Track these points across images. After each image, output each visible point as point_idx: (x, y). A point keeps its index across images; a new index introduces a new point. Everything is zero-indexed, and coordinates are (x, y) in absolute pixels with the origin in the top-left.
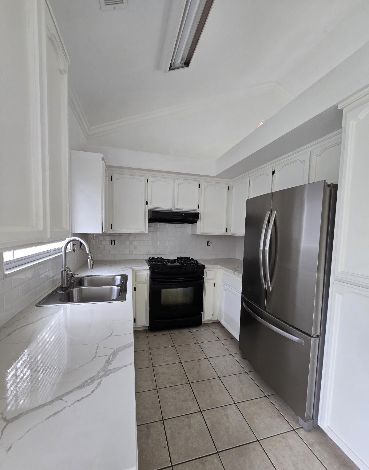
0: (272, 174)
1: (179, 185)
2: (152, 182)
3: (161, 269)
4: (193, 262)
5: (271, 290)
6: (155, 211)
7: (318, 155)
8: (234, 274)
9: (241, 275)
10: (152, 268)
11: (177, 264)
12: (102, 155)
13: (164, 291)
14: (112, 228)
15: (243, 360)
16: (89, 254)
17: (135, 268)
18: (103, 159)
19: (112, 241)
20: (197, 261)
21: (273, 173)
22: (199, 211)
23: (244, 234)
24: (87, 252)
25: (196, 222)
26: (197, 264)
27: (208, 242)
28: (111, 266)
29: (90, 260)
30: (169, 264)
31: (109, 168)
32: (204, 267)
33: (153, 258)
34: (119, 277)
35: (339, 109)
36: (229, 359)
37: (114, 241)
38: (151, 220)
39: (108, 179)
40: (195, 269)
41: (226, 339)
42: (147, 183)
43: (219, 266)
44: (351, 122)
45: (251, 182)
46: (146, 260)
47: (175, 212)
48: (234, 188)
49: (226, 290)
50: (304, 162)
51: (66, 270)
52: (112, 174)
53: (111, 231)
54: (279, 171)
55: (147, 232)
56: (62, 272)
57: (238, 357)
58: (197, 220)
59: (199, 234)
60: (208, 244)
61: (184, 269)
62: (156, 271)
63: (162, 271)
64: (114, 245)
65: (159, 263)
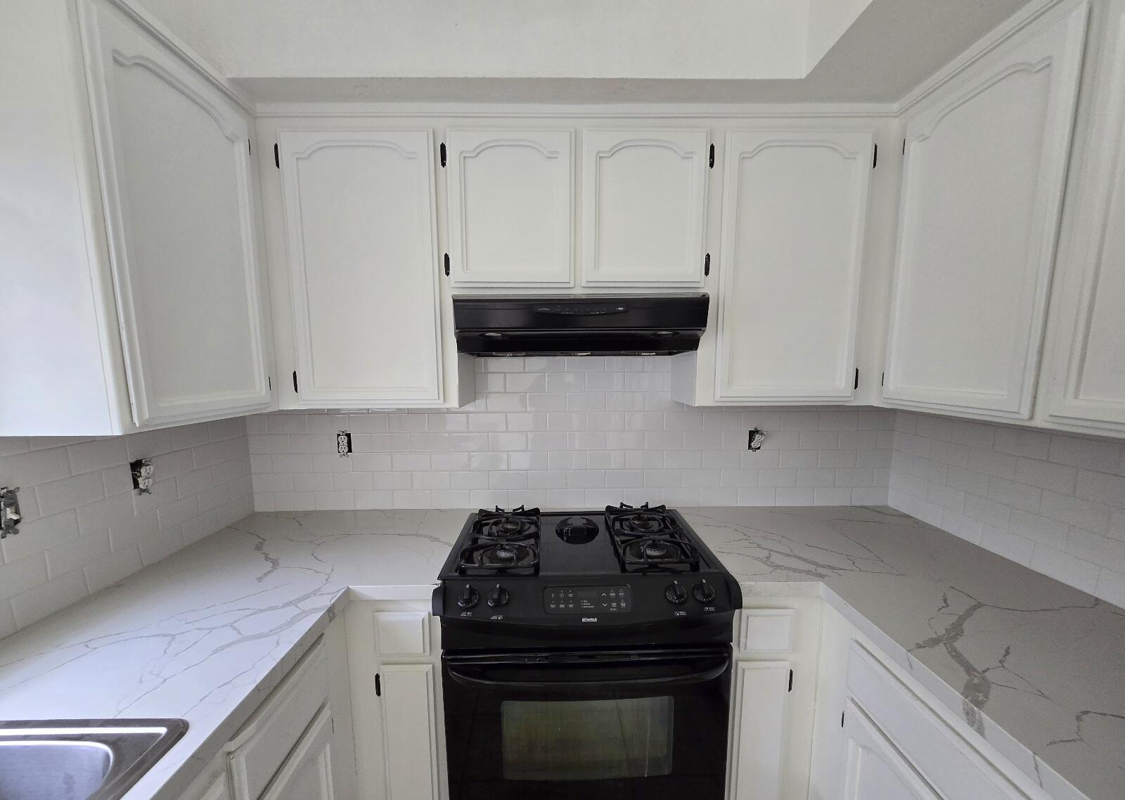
1: (600, 156)
2: (464, 158)
3: (490, 602)
10: (442, 597)
14: (296, 388)
19: (339, 435)
22: (706, 287)
25: (693, 344)
27: (752, 434)
32: (729, 597)
37: (348, 435)
40: (679, 605)
42: (442, 164)
43: (821, 587)
47: (583, 299)
48: (912, 147)
53: (291, 404)
55: (453, 402)
58: (699, 332)
59: (709, 402)
60: (751, 440)
61: (619, 605)
62: (463, 615)
63: (494, 618)
64: (350, 451)
65: (503, 554)
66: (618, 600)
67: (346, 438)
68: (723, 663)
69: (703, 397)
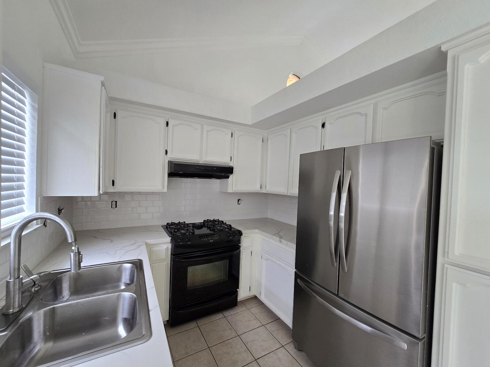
0: (322, 127)
1: (208, 131)
2: (173, 126)
3: (187, 240)
4: (226, 227)
5: (346, 271)
6: (178, 163)
7: (385, 109)
8: (281, 242)
9: (294, 246)
10: (174, 240)
11: (205, 231)
12: (102, 78)
13: (190, 269)
14: (113, 185)
15: (299, 353)
16: (74, 244)
17: (150, 241)
18: (103, 84)
19: (112, 202)
20: (230, 226)
21: (323, 125)
22: (231, 164)
23: (298, 193)
24: (70, 241)
25: (228, 177)
26: (231, 230)
27: (238, 200)
28: (112, 241)
29: (75, 255)
30: (197, 232)
31: (111, 100)
32: (240, 233)
33: (173, 224)
34: (128, 266)
35: (443, 50)
36: (281, 353)
37: (116, 202)
38: (171, 175)
39: (110, 116)
40: (230, 236)
41: (270, 321)
42: (167, 126)
43: (257, 231)
44: (467, 66)
45: (294, 135)
46: (162, 226)
47: (202, 165)
48: (269, 140)
49: (267, 260)
50: (366, 115)
51: (19, 277)
52: (116, 109)
53: (111, 190)
54: (330, 123)
55: (166, 190)
56: (8, 283)
57: (291, 348)
58: (229, 175)
59: (231, 192)
60: (238, 202)
61: (217, 238)
62: (180, 243)
63: (189, 243)
64: (116, 207)
65: (183, 231)
66: (217, 237)
67: (115, 203)
68: (239, 249)
69: (230, 190)
